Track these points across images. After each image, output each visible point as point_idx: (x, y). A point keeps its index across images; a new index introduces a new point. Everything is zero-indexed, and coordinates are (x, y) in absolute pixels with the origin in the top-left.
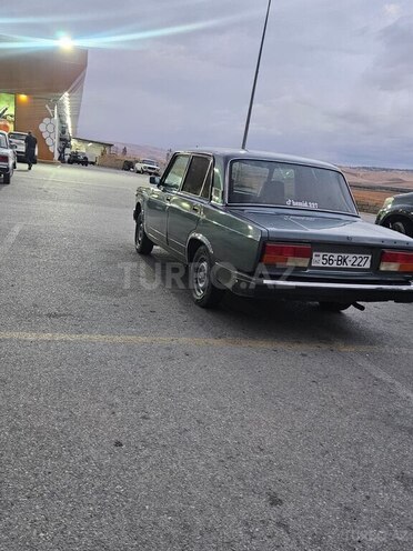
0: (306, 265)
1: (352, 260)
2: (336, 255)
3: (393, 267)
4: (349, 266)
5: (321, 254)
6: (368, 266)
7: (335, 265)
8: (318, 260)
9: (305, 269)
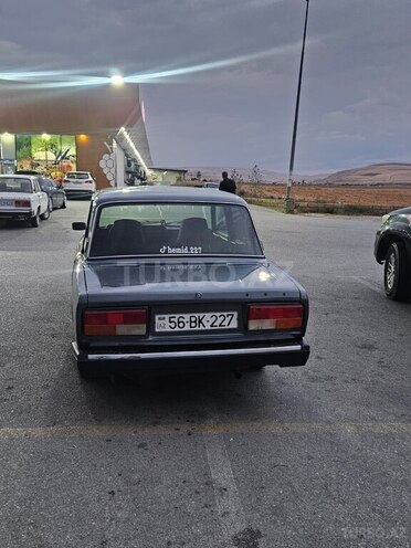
0: (143, 332)
1: (209, 320)
2: (187, 317)
3: (268, 324)
4: (208, 327)
5: (167, 317)
6: (234, 324)
7: (187, 328)
8: (163, 324)
9: (146, 336)
